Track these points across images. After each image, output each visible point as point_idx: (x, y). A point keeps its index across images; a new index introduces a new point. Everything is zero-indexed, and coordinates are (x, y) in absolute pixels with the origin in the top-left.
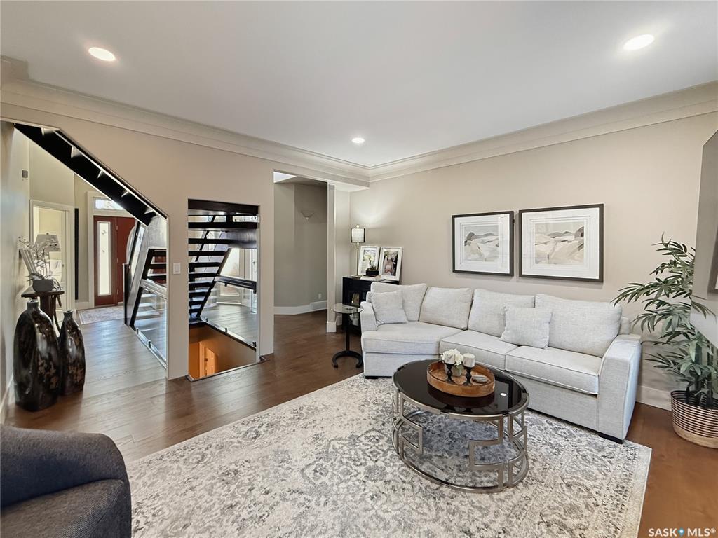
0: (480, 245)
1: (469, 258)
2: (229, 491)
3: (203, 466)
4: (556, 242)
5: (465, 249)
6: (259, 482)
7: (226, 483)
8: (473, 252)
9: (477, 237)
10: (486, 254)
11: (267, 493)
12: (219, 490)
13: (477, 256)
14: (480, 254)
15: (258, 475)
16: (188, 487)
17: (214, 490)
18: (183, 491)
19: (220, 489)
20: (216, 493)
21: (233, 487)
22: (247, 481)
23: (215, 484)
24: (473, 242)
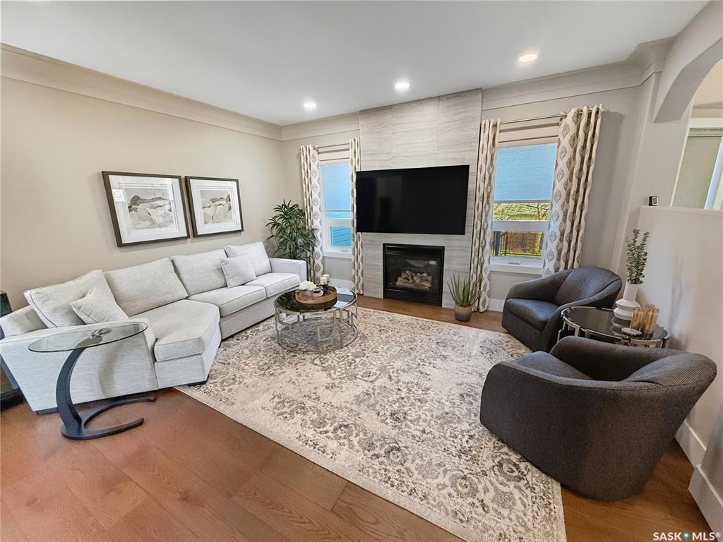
0: (151, 211)
1: (138, 227)
2: (410, 409)
3: (400, 441)
4: (216, 205)
5: (131, 217)
6: (395, 397)
7: (405, 414)
8: (141, 219)
9: (144, 201)
10: (160, 220)
11: (399, 390)
12: (414, 414)
13: (148, 223)
14: (151, 220)
15: (388, 401)
16: (424, 435)
17: (415, 417)
18: (430, 435)
19: (412, 415)
20: (416, 415)
21: (406, 409)
22: (397, 404)
23: (410, 421)
24: (141, 207)
